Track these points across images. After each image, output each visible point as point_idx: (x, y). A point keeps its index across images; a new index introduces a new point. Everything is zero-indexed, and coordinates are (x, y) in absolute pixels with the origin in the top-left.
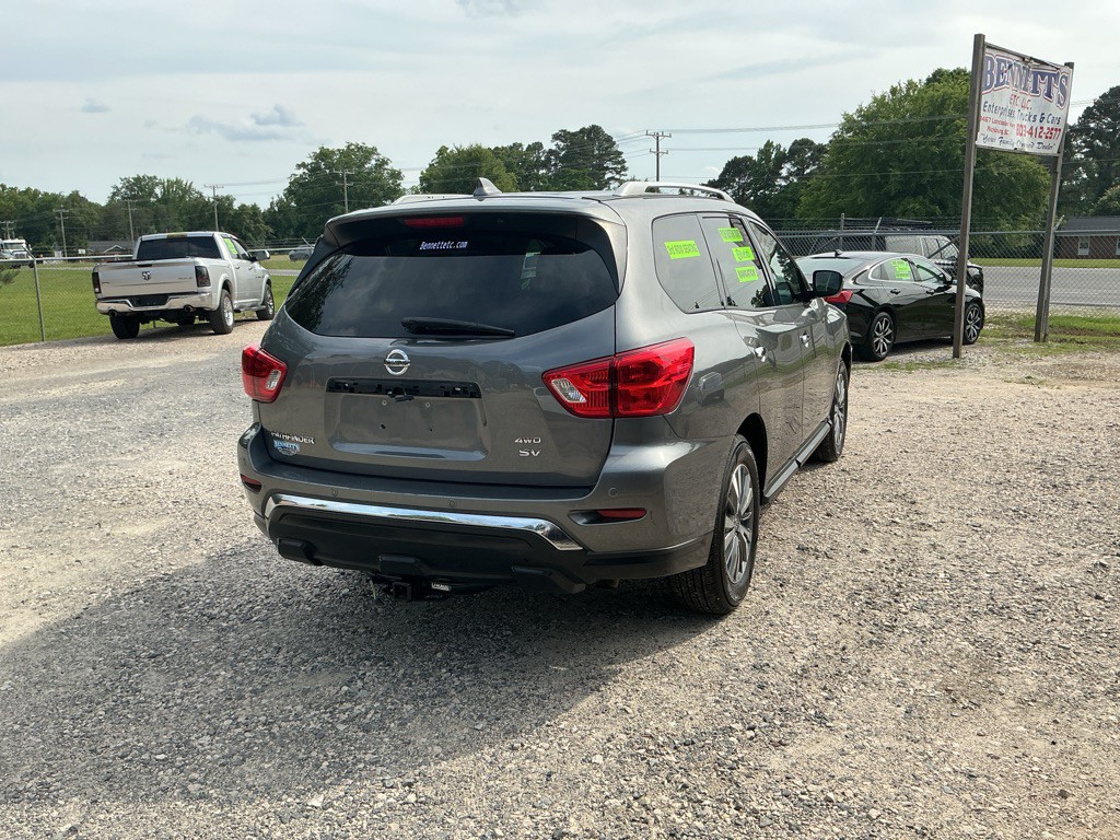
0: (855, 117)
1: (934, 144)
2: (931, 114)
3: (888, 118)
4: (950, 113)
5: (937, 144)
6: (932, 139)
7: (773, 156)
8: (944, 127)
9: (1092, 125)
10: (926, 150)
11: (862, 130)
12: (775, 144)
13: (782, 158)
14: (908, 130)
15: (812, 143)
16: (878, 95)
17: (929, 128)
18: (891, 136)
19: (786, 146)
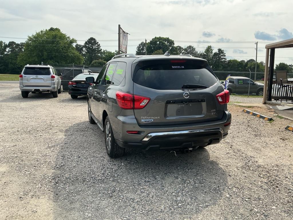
0: (31, 37)
1: (54, 46)
2: (52, 39)
3: (41, 39)
4: (58, 39)
5: (56, 47)
6: (54, 45)
7: (3, 45)
8: (57, 42)
9: (87, 46)
10: (53, 48)
11: (35, 41)
12: (3, 42)
13: (6, 46)
14: (47, 42)
15: (15, 43)
16: (38, 32)
17: (53, 42)
18: (43, 43)
19: (7, 43)
